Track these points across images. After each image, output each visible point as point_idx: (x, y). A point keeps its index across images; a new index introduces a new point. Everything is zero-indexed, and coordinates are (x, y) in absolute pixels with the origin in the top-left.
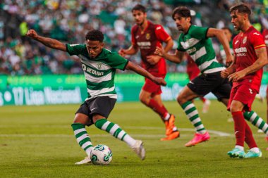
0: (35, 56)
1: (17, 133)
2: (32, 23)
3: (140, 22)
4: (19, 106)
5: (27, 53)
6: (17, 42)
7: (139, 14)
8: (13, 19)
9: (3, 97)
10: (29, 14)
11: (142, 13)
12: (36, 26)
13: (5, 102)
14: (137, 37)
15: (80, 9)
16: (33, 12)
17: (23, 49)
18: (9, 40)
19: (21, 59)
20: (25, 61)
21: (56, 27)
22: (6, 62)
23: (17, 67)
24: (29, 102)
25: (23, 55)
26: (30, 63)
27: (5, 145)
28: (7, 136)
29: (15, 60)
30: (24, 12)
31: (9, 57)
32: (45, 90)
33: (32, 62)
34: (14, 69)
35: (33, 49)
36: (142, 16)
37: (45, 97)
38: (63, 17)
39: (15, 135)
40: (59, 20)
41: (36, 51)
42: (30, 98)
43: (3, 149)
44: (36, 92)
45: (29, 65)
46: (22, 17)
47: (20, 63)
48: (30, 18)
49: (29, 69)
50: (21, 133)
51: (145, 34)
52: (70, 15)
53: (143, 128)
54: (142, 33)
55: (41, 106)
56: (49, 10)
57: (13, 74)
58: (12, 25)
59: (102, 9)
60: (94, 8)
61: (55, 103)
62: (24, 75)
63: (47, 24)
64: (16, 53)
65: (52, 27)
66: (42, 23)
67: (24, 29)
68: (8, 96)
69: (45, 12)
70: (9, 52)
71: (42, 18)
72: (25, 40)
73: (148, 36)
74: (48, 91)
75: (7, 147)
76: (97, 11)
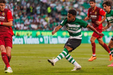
0: (54, 22)
1: (45, 56)
2: (53, 7)
3: (93, 7)
4: (46, 44)
5: (50, 21)
6: (46, 16)
7: (93, 3)
8: (45, 5)
9: (39, 40)
10: (52, 3)
11: (94, 3)
12: (55, 9)
13: (40, 43)
14: (91, 13)
15: (74, 1)
16: (54, 2)
17: (49, 19)
18: (42, 15)
19: (48, 23)
20: (49, 24)
21: (64, 10)
22: (41, 24)
23: (46, 27)
24: (51, 43)
25: (49, 21)
26: (51, 25)
27: (40, 61)
28: (41, 57)
29: (45, 23)
30: (49, 3)
31: (42, 22)
32: (58, 37)
33: (53, 24)
34: (44, 28)
35: (53, 19)
36: (94, 4)
37: (58, 41)
38: (66, 5)
39: (44, 57)
40: (65, 6)
41: (54, 20)
42: (51, 41)
43: (39, 63)
44: (54, 38)
45: (51, 26)
46: (49, 4)
47: (47, 25)
48: (52, 5)
49: (51, 28)
50: (47, 56)
51: (94, 12)
52: (70, 4)
53: (101, 55)
54: (93, 11)
55: (56, 44)
56: (61, 2)
57: (44, 30)
58: (44, 8)
59: (84, 2)
60: (81, 1)
61: (62, 43)
62: (49, 30)
63: (59, 8)
64: (46, 21)
65: (62, 9)
66: (57, 8)
67: (49, 10)
68: (41, 40)
69: (59, 2)
70: (42, 20)
71: (57, 5)
72: (50, 15)
73: (96, 13)
74: (59, 38)
75: (41, 62)
76: (82, 3)
